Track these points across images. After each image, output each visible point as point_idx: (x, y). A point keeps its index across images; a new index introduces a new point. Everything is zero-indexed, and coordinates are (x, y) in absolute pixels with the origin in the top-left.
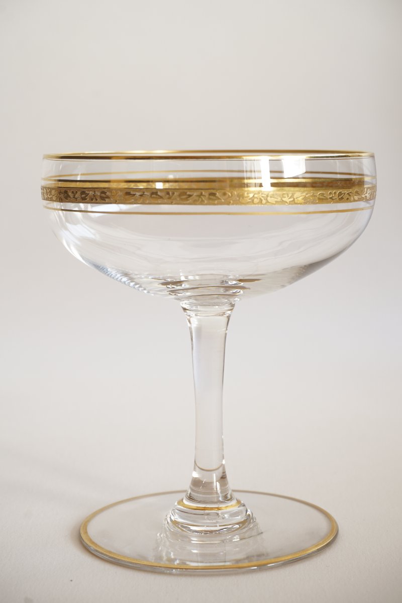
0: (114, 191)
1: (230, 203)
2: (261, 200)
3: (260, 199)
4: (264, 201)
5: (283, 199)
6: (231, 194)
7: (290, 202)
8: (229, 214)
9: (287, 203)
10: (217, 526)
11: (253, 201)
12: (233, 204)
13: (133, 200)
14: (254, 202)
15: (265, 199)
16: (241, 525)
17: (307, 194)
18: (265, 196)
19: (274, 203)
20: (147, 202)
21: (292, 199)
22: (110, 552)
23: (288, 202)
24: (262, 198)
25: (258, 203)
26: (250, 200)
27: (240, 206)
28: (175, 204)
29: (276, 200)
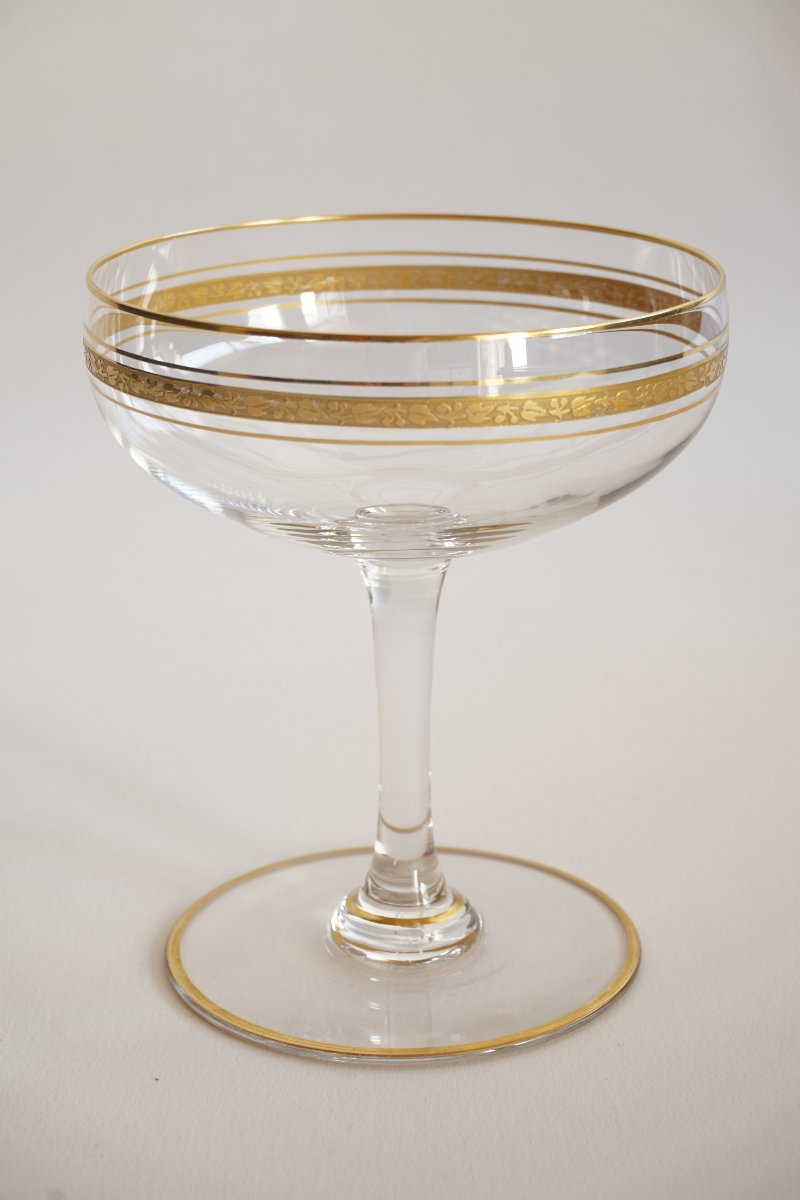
0: (230, 393)
1: (450, 423)
2: (509, 417)
3: (508, 414)
4: (514, 419)
5: (551, 412)
6: (452, 407)
7: (564, 415)
8: (448, 443)
9: (558, 418)
10: (418, 952)
11: (494, 419)
12: (455, 426)
13: (265, 413)
14: (496, 421)
15: (516, 415)
16: (464, 947)
17: (597, 398)
18: (517, 408)
19: (534, 420)
20: (293, 418)
21: (568, 411)
22: (225, 1013)
23: (560, 416)
24: (511, 413)
25: (503, 423)
26: (488, 418)
27: (468, 429)
28: (345, 425)
29: (537, 414)
